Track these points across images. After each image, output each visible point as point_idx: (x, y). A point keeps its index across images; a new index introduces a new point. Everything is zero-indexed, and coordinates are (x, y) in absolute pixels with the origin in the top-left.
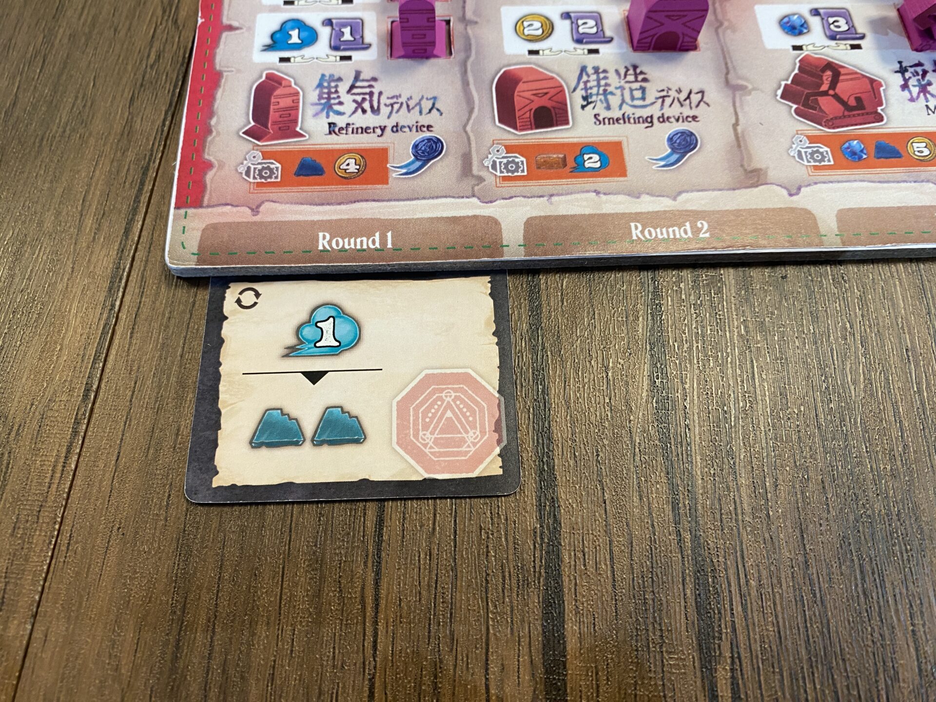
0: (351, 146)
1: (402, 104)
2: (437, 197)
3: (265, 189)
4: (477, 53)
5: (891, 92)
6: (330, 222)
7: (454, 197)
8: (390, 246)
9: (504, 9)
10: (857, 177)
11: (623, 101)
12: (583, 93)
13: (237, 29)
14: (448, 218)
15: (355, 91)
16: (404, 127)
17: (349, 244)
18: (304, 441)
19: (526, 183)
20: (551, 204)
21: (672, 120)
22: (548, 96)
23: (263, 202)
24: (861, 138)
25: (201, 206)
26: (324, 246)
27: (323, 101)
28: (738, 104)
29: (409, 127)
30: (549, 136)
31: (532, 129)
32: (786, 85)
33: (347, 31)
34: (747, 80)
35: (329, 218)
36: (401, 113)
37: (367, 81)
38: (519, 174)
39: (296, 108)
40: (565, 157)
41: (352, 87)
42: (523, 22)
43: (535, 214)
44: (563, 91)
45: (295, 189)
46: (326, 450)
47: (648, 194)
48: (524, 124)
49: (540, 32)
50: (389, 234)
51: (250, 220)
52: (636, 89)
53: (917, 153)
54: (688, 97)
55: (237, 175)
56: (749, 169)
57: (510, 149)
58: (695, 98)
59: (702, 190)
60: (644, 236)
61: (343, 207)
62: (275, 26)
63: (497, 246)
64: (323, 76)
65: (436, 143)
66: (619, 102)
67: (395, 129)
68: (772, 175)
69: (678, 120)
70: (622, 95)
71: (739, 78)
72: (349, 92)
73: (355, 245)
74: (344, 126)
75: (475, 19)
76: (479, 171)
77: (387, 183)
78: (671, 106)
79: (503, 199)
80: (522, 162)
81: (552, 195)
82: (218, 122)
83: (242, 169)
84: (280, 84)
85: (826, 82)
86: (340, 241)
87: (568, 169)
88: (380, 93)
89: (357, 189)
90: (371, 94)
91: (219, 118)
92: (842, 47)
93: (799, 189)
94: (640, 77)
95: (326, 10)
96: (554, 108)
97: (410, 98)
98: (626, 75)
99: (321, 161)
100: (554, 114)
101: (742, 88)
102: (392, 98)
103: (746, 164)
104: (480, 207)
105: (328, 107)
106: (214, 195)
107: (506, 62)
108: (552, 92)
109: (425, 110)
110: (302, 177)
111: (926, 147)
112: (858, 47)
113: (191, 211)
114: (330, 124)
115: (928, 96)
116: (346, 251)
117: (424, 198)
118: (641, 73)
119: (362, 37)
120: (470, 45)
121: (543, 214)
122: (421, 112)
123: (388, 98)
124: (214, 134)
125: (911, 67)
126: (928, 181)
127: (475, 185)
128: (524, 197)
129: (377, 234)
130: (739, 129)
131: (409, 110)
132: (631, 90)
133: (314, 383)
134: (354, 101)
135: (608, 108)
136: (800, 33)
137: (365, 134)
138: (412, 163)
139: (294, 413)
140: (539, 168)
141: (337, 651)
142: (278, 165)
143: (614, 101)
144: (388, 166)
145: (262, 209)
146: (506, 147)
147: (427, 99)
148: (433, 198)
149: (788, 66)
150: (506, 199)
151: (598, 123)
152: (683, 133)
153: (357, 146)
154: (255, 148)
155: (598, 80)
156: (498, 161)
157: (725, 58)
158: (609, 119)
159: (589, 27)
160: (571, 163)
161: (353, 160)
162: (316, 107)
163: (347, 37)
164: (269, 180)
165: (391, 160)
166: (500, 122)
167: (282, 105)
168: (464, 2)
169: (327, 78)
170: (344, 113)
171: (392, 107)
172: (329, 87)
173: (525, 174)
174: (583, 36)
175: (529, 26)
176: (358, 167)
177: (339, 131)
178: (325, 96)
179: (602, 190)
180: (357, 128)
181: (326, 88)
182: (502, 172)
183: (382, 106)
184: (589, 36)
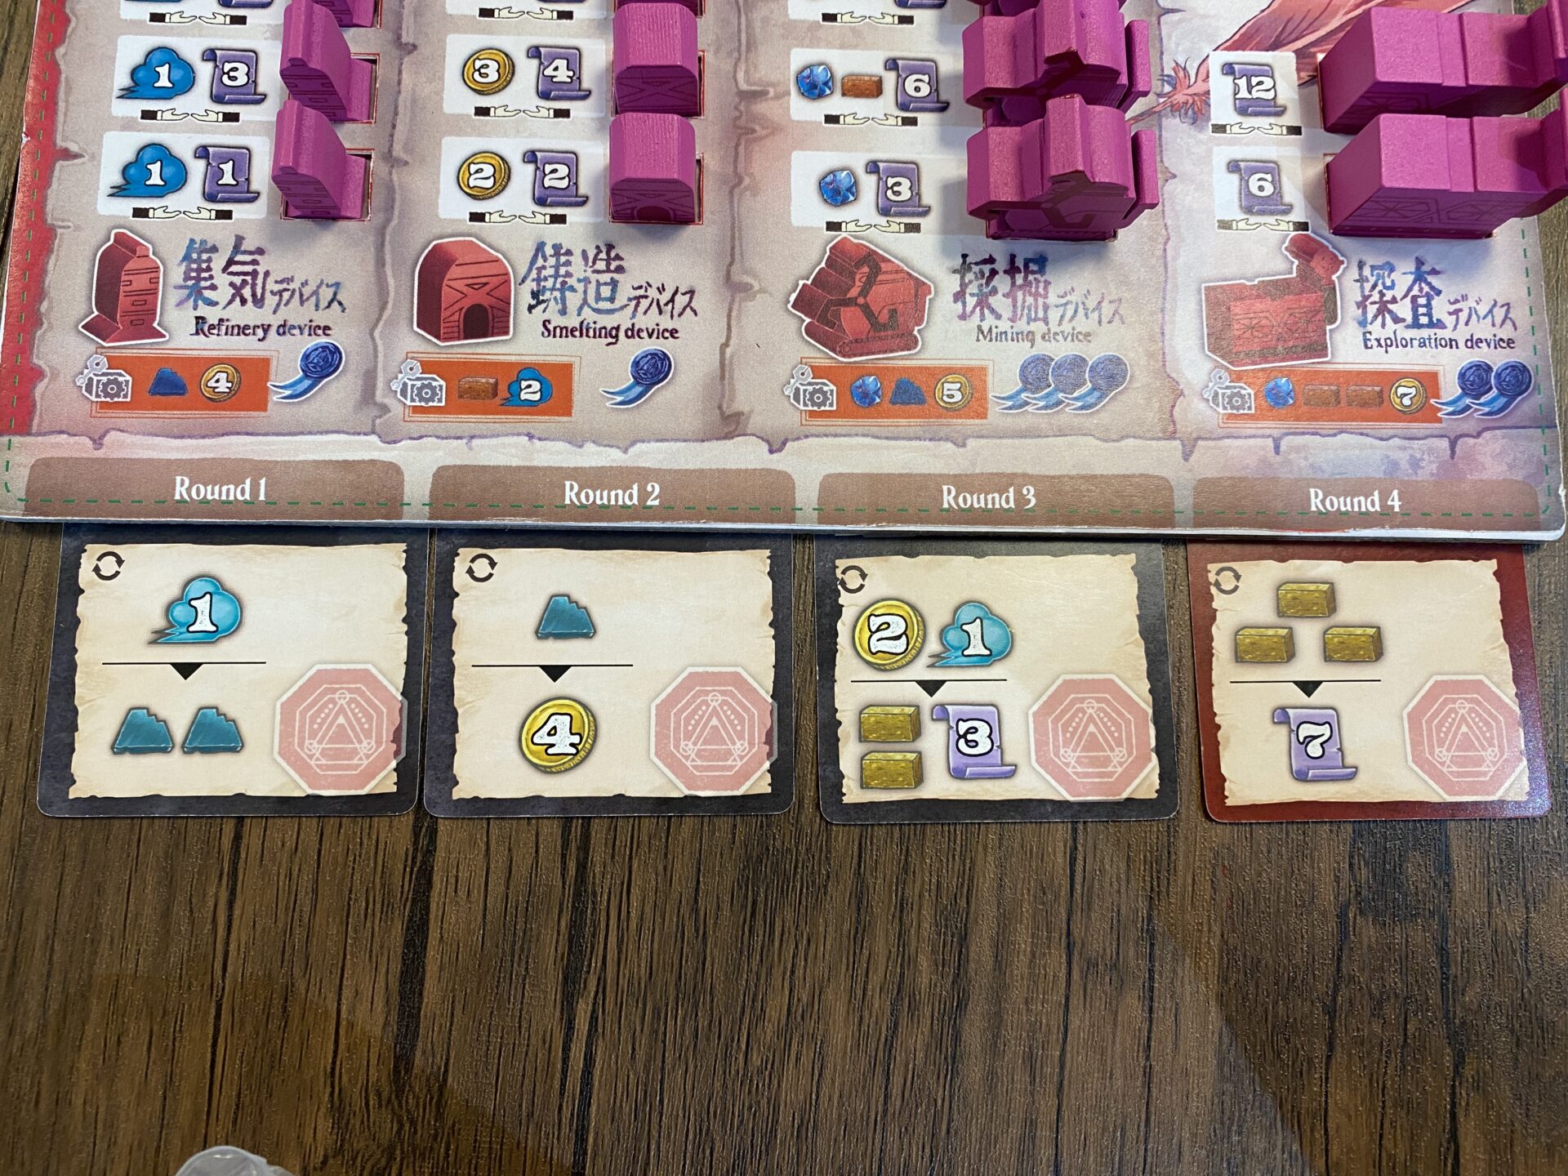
0: (222, 354)
1: (294, 291)
2: (327, 432)
3: (110, 413)
4: (401, 216)
5: (938, 303)
6: (191, 461)
7: (348, 433)
8: (262, 497)
9: (447, 141)
10: (860, 430)
11: (585, 302)
12: (534, 286)
13: (76, 156)
14: (337, 462)
15: (234, 268)
16: (293, 327)
17: (211, 493)
18: (173, 748)
19: (442, 417)
20: (471, 449)
21: (644, 334)
22: (487, 288)
23: (107, 432)
24: (880, 373)
25: (29, 434)
26: (181, 495)
27: (190, 283)
28: (734, 314)
29: (300, 328)
30: (480, 350)
31: (459, 339)
32: (805, 285)
33: (228, 168)
34: (755, 276)
35: (189, 457)
36: (291, 305)
37: (251, 253)
38: (435, 404)
39: (155, 292)
40: (496, 384)
41: (231, 262)
42: (469, 166)
43: (449, 462)
44: (508, 281)
45: (148, 413)
46: (197, 758)
47: (594, 442)
48: (450, 330)
49: (489, 183)
50: (263, 482)
51: (91, 456)
52: (606, 284)
53: (945, 398)
54: (672, 300)
55: (75, 390)
56: (728, 412)
57: (427, 367)
58: (681, 300)
59: (662, 440)
60: (579, 500)
61: (207, 441)
62: (129, 156)
63: (396, 503)
64: (192, 241)
65: (333, 354)
66: (579, 303)
67: (281, 330)
68: (755, 422)
69: (650, 336)
70: (585, 292)
71: (746, 272)
72: (224, 270)
73: (220, 495)
74: (216, 322)
75: (405, 157)
76: (384, 396)
77: (265, 410)
78: (645, 312)
79: (411, 438)
80: (441, 386)
81: (472, 437)
82: (50, 308)
83: (82, 382)
84: (134, 252)
85: (858, 283)
86: (202, 488)
87: (498, 401)
88: (267, 274)
89: (226, 417)
90: (254, 274)
91: (51, 302)
92: (895, 227)
93: (784, 444)
94: (613, 265)
95: (201, 131)
96: (492, 307)
97: (305, 284)
98: (594, 263)
99: (183, 375)
100: (490, 318)
101: (745, 288)
102: (281, 282)
103: (725, 406)
104: (381, 450)
105: (196, 293)
106: (44, 416)
107: (437, 231)
108: (495, 281)
109: (323, 303)
110: (158, 397)
111: (959, 390)
112: (914, 228)
113: (17, 440)
114: (197, 318)
115: (986, 311)
116: (208, 502)
117: (310, 433)
118: (618, 257)
119: (248, 180)
120: (393, 200)
121: (459, 463)
122: (317, 306)
123: (276, 282)
124: (45, 326)
125: (977, 264)
126: (947, 440)
127: (377, 417)
128: (438, 437)
129: (248, 481)
130: (728, 351)
131: (302, 302)
132: (599, 284)
133: (186, 678)
134: (232, 284)
135: (563, 312)
136: (844, 202)
137: (242, 336)
138: (300, 381)
139: (162, 714)
140: (461, 397)
141: (184, 972)
142: (128, 378)
143: (573, 300)
144: (268, 384)
145: (107, 440)
146: (423, 364)
147: (328, 286)
148: (321, 433)
149: (814, 255)
150: (414, 439)
151: (546, 334)
152: (654, 355)
153: (231, 354)
154: (99, 350)
155: (557, 267)
157: (733, 238)
158: (561, 329)
159: (557, 179)
160: (503, 392)
161: (225, 375)
162: (181, 291)
163: (228, 179)
164: (116, 399)
165: (272, 377)
166: (418, 326)
167: (135, 286)
168: (394, 127)
169: (197, 246)
170: (217, 303)
171: (281, 296)
172: (199, 261)
173: (443, 404)
174: (548, 192)
175: (477, 172)
176: (230, 385)
177: (209, 329)
178: (194, 274)
179: (537, 434)
180: (233, 327)
181: (194, 261)
182: (413, 400)
183: (268, 294)
184: (556, 192)
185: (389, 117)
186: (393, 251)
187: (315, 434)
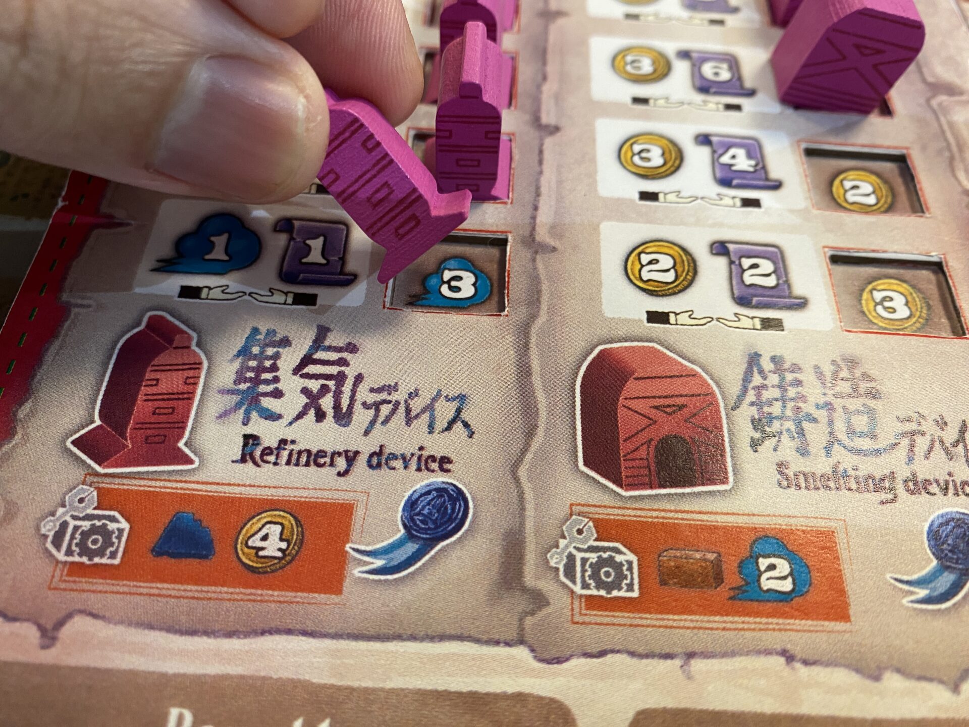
0: (278, 494)
1: (397, 404)
2: (442, 637)
3: (84, 583)
4: (552, 312)
7: (477, 641)
9: (605, 225)
11: (833, 438)
12: (754, 412)
13: (120, 224)
14: (460, 694)
15: (311, 369)
16: (393, 457)
19: (636, 618)
20: (689, 677)
21: (934, 488)
22: (684, 413)
23: (69, 616)
27: (243, 386)
29: (404, 458)
30: (686, 506)
31: (651, 486)
33: (317, 244)
35: (199, 669)
36: (392, 424)
37: (338, 350)
38: (622, 594)
39: (189, 397)
40: (719, 560)
41: (307, 360)
42: (639, 254)
43: (654, 700)
44: (714, 404)
45: (145, 587)
47: (898, 671)
48: (635, 472)
49: (669, 277)
51: (33, 659)
52: (858, 412)
54: (963, 439)
55: (36, 541)
57: (605, 529)
62: (188, 225)
64: (255, 330)
65: (453, 500)
66: (824, 439)
67: (375, 461)
69: (945, 491)
70: (831, 422)
72: (296, 371)
74: (274, 445)
75: (552, 242)
76: (538, 578)
77: (339, 592)
78: (927, 455)
79: (586, 655)
80: (630, 563)
81: (691, 655)
83: (49, 528)
84: (170, 342)
87: (723, 591)
88: (359, 378)
90: (340, 378)
94: (863, 387)
96: (696, 442)
97: (414, 394)
99: (213, 526)
100: (695, 455)
102: (379, 390)
105: (251, 401)
107: (603, 333)
108: (694, 403)
109: (441, 423)
110: (164, 558)
114: (247, 437)
117: (413, 638)
118: (865, 377)
119: (343, 259)
120: (539, 292)
121: (669, 704)
122: (431, 428)
123: (372, 390)
124: (18, 438)
127: (526, 613)
128: (632, 654)
131: (409, 422)
132: (847, 412)
134: (305, 391)
135: (803, 451)
137: (313, 468)
138: (399, 545)
140: (664, 583)
142: (125, 525)
143: (816, 435)
144: (348, 547)
145: (67, 631)
146: (598, 524)
147: (448, 399)
150: (592, 656)
151: (785, 483)
152: (958, 521)
153: (291, 495)
154: (89, 479)
155: (783, 387)
156: (579, 556)
158: (807, 477)
159: (761, 274)
160: (731, 577)
161: (278, 528)
162: (228, 397)
163: (315, 256)
164: (97, 560)
165: (355, 534)
166: (586, 464)
167: (163, 387)
168: (536, 208)
169: (261, 337)
170: (280, 417)
171: (378, 410)
172: (261, 357)
173: (635, 594)
174: (751, 291)
175: (650, 263)
176: (284, 545)
177: (262, 455)
178: (251, 375)
179: (796, 650)
180: (300, 453)
181: (254, 357)
182: (585, 586)
183: (358, 407)
184: (760, 291)
185: (528, 197)
186: (542, 355)
187: (422, 639)
